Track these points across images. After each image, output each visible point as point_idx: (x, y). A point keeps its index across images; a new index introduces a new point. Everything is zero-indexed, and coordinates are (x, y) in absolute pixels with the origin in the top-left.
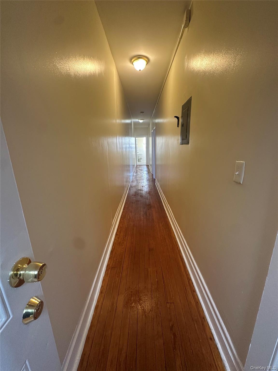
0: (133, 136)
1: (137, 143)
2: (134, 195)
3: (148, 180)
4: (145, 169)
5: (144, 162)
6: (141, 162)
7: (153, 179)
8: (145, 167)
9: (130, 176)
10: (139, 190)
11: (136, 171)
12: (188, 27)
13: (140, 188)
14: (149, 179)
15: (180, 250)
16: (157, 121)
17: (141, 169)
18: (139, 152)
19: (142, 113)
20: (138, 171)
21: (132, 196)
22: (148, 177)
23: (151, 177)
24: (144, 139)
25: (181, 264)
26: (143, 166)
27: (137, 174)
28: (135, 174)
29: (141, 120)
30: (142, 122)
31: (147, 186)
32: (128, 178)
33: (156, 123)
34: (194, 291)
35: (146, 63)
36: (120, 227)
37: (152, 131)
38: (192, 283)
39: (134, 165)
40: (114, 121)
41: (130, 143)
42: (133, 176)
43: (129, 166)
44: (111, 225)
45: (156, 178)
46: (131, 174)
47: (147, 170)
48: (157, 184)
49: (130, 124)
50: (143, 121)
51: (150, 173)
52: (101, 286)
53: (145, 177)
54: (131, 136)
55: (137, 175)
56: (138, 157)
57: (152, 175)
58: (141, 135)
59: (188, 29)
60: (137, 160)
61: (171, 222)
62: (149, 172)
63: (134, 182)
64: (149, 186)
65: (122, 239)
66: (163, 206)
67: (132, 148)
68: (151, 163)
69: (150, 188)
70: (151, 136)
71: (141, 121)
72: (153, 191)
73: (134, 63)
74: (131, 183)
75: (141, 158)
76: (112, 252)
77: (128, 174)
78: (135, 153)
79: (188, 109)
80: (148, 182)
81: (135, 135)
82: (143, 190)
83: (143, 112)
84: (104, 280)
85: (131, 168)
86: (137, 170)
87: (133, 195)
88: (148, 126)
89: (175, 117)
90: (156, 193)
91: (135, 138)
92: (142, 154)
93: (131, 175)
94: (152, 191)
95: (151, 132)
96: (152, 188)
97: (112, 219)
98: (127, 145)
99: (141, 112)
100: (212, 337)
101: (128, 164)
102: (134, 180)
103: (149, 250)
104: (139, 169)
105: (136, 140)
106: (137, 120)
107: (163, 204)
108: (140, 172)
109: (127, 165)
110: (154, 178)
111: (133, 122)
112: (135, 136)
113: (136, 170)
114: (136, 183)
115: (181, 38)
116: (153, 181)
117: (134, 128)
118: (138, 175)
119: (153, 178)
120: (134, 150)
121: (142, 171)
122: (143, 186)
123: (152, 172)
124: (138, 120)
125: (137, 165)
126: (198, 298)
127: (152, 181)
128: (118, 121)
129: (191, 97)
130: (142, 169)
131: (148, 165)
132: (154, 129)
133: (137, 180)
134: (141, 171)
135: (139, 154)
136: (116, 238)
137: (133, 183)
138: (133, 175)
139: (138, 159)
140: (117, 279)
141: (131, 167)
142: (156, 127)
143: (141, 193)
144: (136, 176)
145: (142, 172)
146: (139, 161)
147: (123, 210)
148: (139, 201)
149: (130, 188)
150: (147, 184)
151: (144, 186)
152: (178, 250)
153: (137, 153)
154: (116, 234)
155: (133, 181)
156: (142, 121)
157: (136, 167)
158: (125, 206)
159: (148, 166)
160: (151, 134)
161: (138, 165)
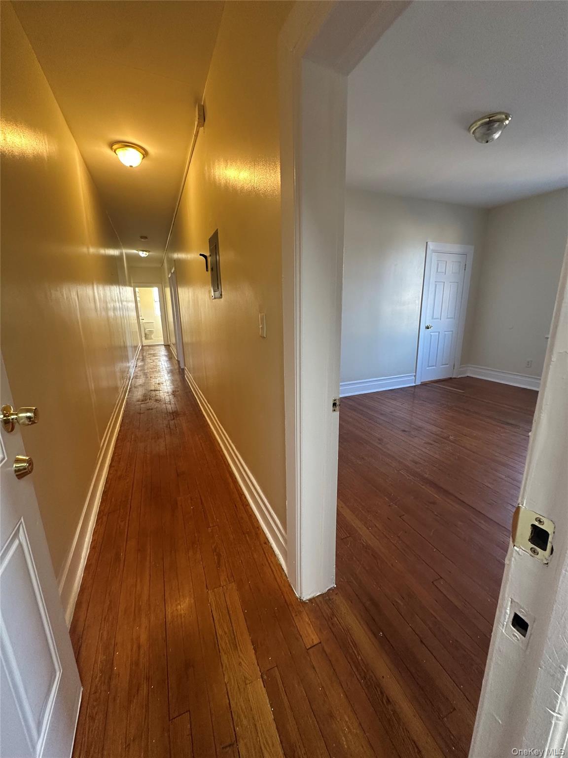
0: (128, 283)
1: (138, 299)
2: (143, 401)
3: (171, 372)
4: (162, 351)
5: (158, 338)
6: (151, 339)
7: (179, 370)
8: (163, 348)
9: (129, 367)
10: (151, 390)
11: (141, 357)
12: (203, 126)
13: (153, 388)
14: (171, 369)
15: (229, 464)
16: (176, 256)
17: (152, 353)
18: (145, 320)
19: (144, 240)
20: (147, 357)
21: (138, 403)
22: (168, 366)
23: (177, 367)
24: (155, 291)
25: (230, 480)
26: (157, 347)
27: (145, 362)
28: (140, 364)
29: (143, 251)
30: (145, 256)
31: (168, 383)
32: (125, 372)
33: (175, 261)
34: (248, 505)
35: (142, 156)
36: (116, 454)
37: (169, 275)
38: (245, 498)
39: (137, 346)
40: (85, 250)
41: (123, 299)
42: (136, 367)
43: (125, 347)
44: (98, 449)
45: (185, 366)
46: (132, 364)
47: (166, 354)
48: (189, 376)
49: (119, 258)
50: (148, 254)
51: (173, 358)
52: (91, 540)
53: (164, 366)
54: (125, 284)
55: (145, 364)
56: (145, 329)
57: (179, 362)
58: (147, 283)
59: (204, 129)
60: (143, 335)
61: (215, 430)
62: (170, 357)
63: (139, 377)
64: (173, 382)
65: (124, 471)
66: (201, 410)
67: (127, 309)
68: (173, 340)
69: (174, 385)
70: (168, 284)
71: (143, 254)
72: (182, 390)
73: (117, 152)
74: (132, 379)
75: (151, 332)
76: (105, 493)
77: (125, 364)
78: (136, 321)
79: (216, 245)
80: (169, 375)
81: (132, 282)
82: (160, 389)
83: (146, 238)
84: (95, 532)
85: (130, 354)
86: (144, 354)
87: (138, 401)
88: (160, 265)
89: (201, 255)
90: (187, 393)
91: (132, 288)
92: (153, 323)
93: (132, 366)
94: (179, 390)
95: (167, 279)
96: (179, 384)
97: (98, 437)
98: (117, 303)
99: (142, 237)
100: (266, 541)
101: (122, 344)
102: (139, 375)
103: (178, 475)
104: (148, 353)
105: (137, 293)
106: (135, 251)
107: (201, 407)
108: (152, 358)
109: (120, 347)
110: (182, 368)
111: (126, 253)
112: (132, 284)
113: (143, 356)
114: (144, 379)
115: (196, 136)
116: (181, 372)
117: (129, 267)
118: (148, 364)
119: (180, 367)
120: (134, 314)
121: (156, 356)
122: (159, 384)
123: (177, 358)
124: (137, 252)
125: (142, 346)
126: (252, 511)
127: (179, 372)
128: (92, 250)
129: (217, 230)
130: (155, 354)
131: (169, 345)
132: (172, 271)
133: (145, 374)
134: (154, 356)
135: (146, 321)
136: (111, 472)
137: (135, 380)
138: (136, 364)
139: (145, 334)
140: (122, 524)
141: (130, 350)
142: (175, 268)
143: (156, 395)
144: (143, 366)
145: (156, 358)
146: (146, 338)
147: (121, 426)
148: (152, 409)
149: (130, 388)
150: (168, 378)
151: (162, 383)
152: (226, 465)
153: (141, 321)
154: (111, 466)
155: (136, 377)
156: (146, 254)
157: (142, 349)
158: (122, 420)
159: (167, 347)
160: (167, 280)
161: (145, 346)
